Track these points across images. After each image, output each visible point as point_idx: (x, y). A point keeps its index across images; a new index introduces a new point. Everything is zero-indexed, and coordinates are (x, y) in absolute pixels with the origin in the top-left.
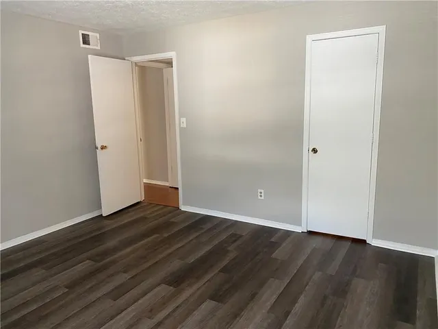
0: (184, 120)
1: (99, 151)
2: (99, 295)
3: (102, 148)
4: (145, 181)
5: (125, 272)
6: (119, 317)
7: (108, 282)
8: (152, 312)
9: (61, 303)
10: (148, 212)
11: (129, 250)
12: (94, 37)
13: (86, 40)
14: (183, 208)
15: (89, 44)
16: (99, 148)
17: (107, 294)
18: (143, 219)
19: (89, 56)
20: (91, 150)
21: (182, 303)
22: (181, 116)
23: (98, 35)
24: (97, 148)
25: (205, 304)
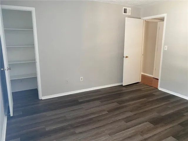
0: (166, 47)
1: (125, 58)
2: (120, 118)
3: (126, 57)
4: (142, 73)
5: (131, 111)
6: (127, 130)
7: (124, 114)
8: (142, 133)
9: (105, 117)
10: (142, 88)
11: (133, 102)
12: (129, 9)
13: (125, 11)
14: (160, 89)
15: (126, 13)
16: (125, 57)
17: (123, 119)
18: (140, 90)
19: (126, 18)
20: (121, 57)
21: (157, 134)
22: (165, 45)
23: (130, 8)
24: (124, 57)
25: (169, 138)
